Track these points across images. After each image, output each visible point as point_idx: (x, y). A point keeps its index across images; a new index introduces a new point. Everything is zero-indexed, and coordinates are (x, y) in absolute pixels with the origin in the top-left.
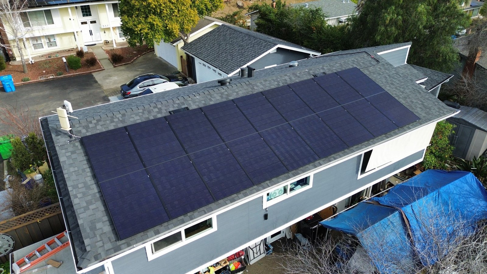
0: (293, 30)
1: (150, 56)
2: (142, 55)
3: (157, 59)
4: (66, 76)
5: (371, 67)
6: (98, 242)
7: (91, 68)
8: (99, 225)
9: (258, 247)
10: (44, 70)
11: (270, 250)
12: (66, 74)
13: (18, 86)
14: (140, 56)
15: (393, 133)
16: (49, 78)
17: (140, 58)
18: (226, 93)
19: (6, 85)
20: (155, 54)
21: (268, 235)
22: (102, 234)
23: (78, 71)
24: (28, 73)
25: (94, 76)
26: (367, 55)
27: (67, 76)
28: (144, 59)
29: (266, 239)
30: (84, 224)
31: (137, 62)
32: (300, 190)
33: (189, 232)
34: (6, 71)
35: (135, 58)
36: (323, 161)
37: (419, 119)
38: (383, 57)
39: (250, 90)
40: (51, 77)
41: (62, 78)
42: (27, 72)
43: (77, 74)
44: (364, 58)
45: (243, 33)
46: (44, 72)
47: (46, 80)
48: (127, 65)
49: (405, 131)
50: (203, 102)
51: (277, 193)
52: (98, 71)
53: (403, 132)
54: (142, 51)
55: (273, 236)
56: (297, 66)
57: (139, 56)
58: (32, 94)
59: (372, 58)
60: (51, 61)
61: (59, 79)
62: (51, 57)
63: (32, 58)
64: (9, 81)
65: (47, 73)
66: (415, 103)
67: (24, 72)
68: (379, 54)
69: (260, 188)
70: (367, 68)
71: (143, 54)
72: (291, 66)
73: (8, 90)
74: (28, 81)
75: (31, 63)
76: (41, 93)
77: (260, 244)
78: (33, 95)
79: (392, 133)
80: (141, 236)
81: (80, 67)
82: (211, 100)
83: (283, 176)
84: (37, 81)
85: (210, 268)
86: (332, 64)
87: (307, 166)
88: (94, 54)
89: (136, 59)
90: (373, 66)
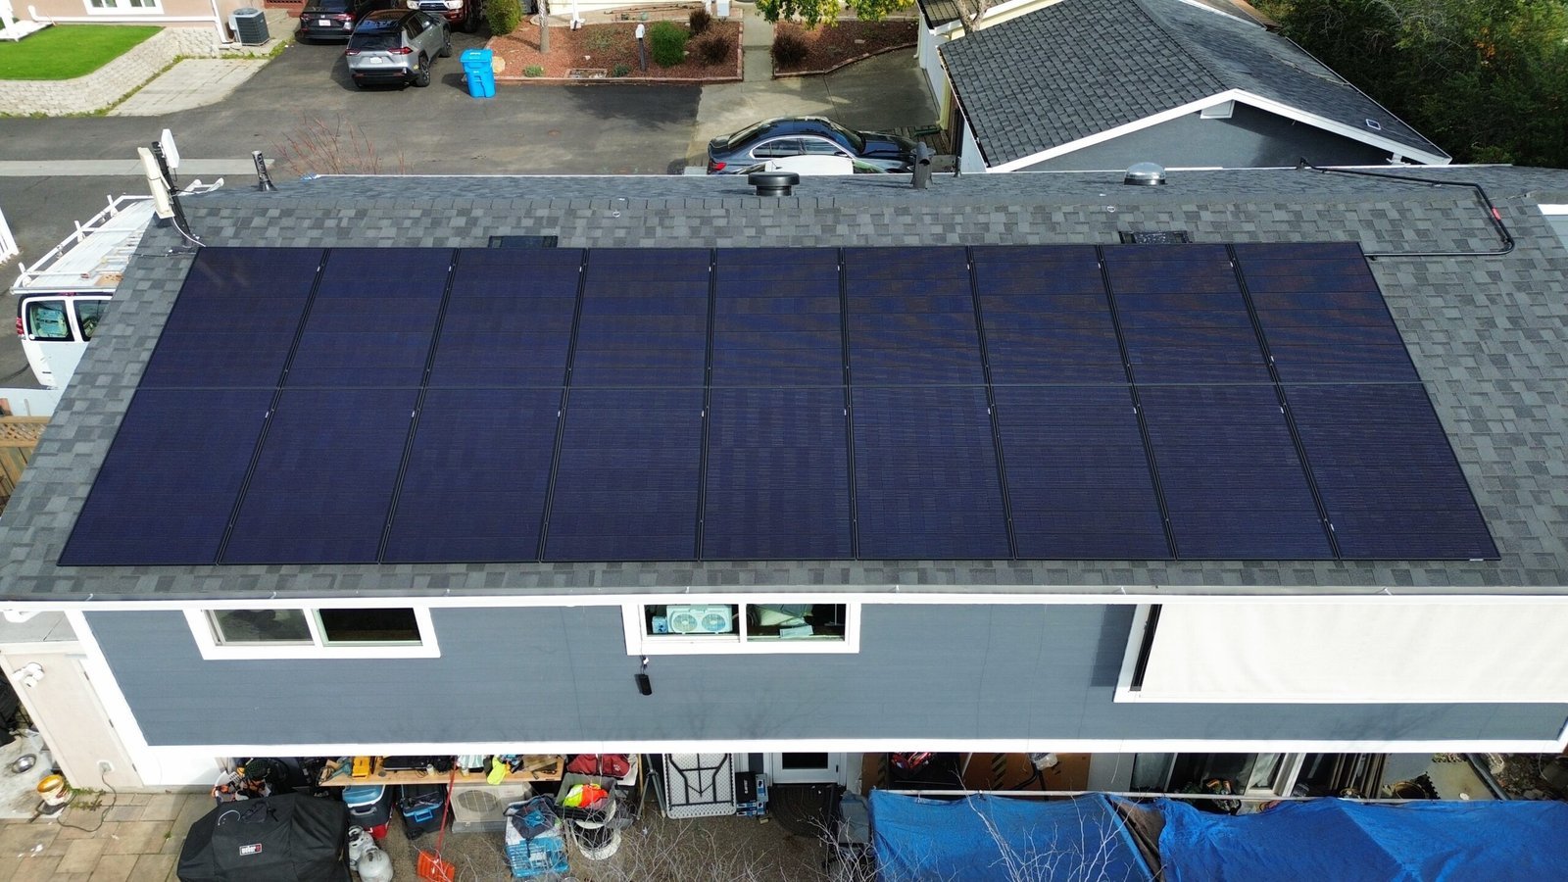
0: (1399, 41)
1: (897, 61)
2: (877, 55)
3: (913, 76)
4: (631, 81)
5: (1453, 260)
6: (20, 545)
7: (711, 68)
8: (57, 503)
9: (707, 776)
10: (590, 52)
11: (755, 805)
12: (637, 75)
13: (508, 86)
14: (868, 57)
15: (1296, 571)
16: (590, 78)
17: (868, 62)
18: (722, 222)
19: (472, 77)
20: (915, 56)
21: (773, 747)
22: (43, 529)
23: (669, 71)
24: (549, 54)
25: (701, 96)
26: (1480, 202)
27: (636, 81)
28: (875, 68)
29: (756, 759)
30: (29, 486)
31: (847, 72)
32: (804, 644)
33: (340, 625)
34: (509, 38)
35: (850, 60)
36: (866, 570)
37: (1491, 553)
38: (1558, 229)
39: (817, 231)
40: (596, 77)
41: (620, 84)
42: (547, 51)
43: (662, 82)
44: (1446, 212)
45: (1155, 25)
46: (588, 57)
47: (579, 81)
48: (813, 80)
49: (1372, 582)
50: (621, 233)
51: (699, 621)
52: (723, 82)
53: (1352, 584)
54: (885, 42)
55: (791, 760)
56: (1153, 183)
57: (867, 55)
58: (520, 115)
59: (1493, 221)
60: (620, 29)
61: (613, 84)
62: (627, 19)
63: (582, 15)
64: (479, 65)
65: (594, 63)
66: (1553, 477)
67: (538, 48)
68: (1546, 209)
69: (561, 578)
70: (1423, 259)
71: (882, 50)
72: (1130, 181)
73: (476, 90)
74: (537, 75)
75: (572, 27)
76: (542, 118)
77: (718, 769)
78: (526, 117)
79: (1287, 569)
80: (122, 577)
81: (680, 61)
82: (650, 232)
83: (673, 566)
84: (556, 81)
85: (495, 763)
86: (1251, 207)
87: (791, 565)
88: (741, 29)
89: (853, 63)
90: (1460, 259)
